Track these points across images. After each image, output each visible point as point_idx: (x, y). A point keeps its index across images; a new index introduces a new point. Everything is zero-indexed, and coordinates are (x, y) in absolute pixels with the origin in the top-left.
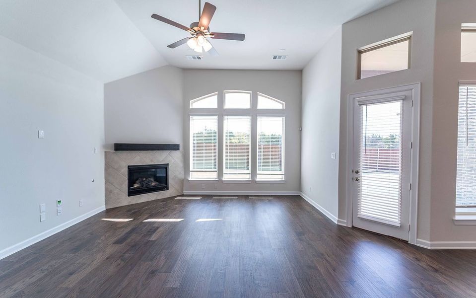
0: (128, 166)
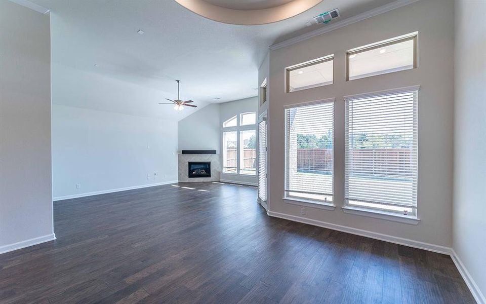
0: (189, 162)
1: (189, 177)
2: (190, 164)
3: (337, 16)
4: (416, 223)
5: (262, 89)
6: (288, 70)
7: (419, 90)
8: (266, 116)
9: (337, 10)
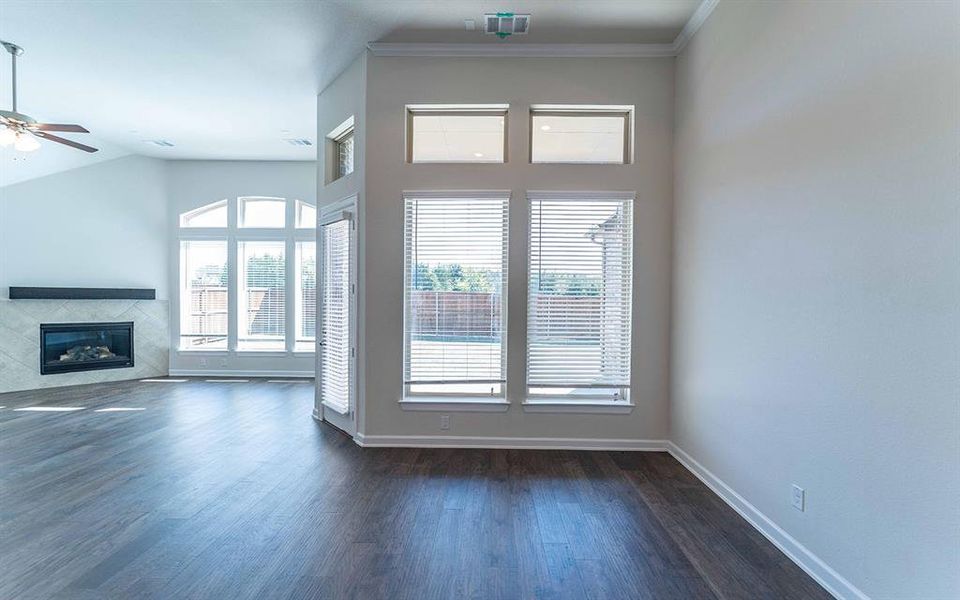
0: (41, 325)
1: (42, 374)
2: (46, 330)
3: (524, 31)
4: (628, 411)
5: (331, 144)
6: (411, 113)
7: (634, 201)
8: (353, 210)
9: (528, 17)
